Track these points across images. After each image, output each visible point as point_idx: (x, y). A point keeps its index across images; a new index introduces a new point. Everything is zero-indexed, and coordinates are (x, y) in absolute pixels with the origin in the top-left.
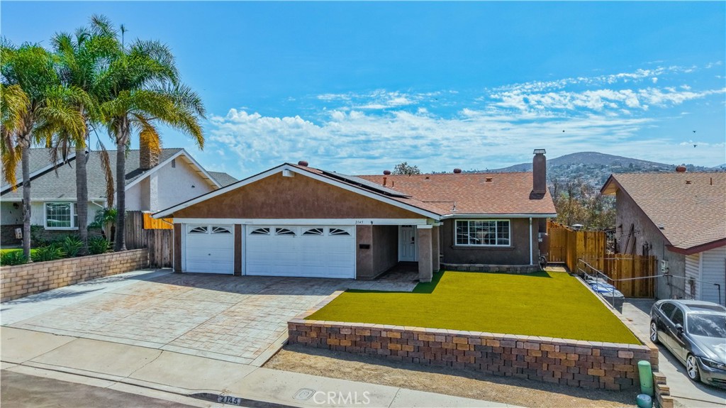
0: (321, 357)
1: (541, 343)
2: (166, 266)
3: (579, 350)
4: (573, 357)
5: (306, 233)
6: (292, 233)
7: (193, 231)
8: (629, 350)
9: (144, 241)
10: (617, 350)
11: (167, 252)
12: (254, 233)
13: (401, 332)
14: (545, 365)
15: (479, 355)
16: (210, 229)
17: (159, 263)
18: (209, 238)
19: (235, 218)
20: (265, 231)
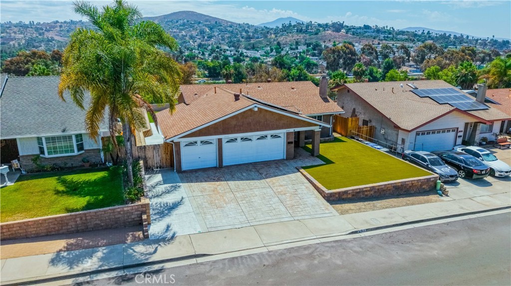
1: (412, 181)
2: (157, 168)
4: (420, 183)
5: (258, 139)
6: (250, 140)
7: (187, 145)
8: (433, 178)
12: (228, 142)
13: (370, 187)
14: (412, 188)
15: (394, 189)
16: (199, 142)
17: (152, 167)
18: (198, 148)
19: (218, 135)
20: (234, 140)
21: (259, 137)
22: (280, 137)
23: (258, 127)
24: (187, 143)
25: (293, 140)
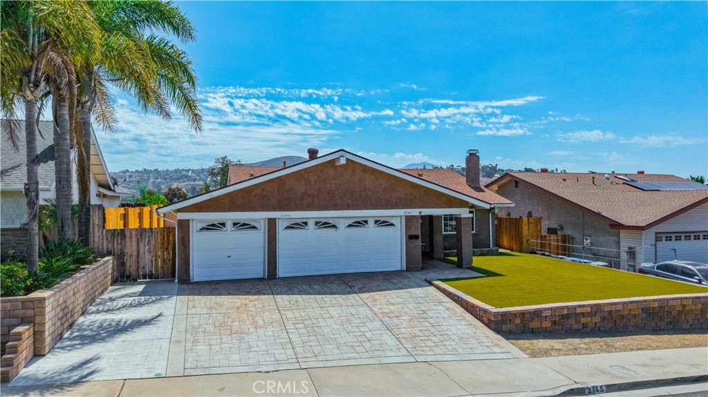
3: (702, 301)
4: (699, 306)
5: (350, 226)
6: (334, 226)
7: (203, 229)
12: (288, 228)
14: (683, 316)
15: (645, 315)
16: (229, 225)
18: (229, 236)
19: (269, 210)
20: (302, 225)
21: (351, 222)
22: (392, 225)
23: (349, 201)
24: (204, 225)
25: (419, 233)
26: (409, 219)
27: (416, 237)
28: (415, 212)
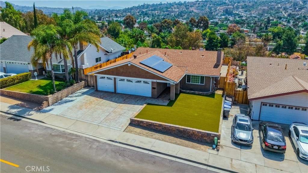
0: (138, 129)
1: (193, 130)
2: (92, 86)
3: (202, 133)
4: (200, 134)
5: (136, 82)
6: (132, 82)
7: (100, 78)
8: (214, 134)
9: (84, 78)
10: (211, 134)
11: (92, 82)
12: (120, 80)
13: (159, 124)
14: (193, 136)
15: (178, 131)
16: (106, 78)
17: (90, 86)
18: (106, 80)
19: (114, 75)
20: (123, 80)
22: (148, 83)
25: (156, 87)
26: (153, 83)
27: (155, 88)
28: (155, 81)
